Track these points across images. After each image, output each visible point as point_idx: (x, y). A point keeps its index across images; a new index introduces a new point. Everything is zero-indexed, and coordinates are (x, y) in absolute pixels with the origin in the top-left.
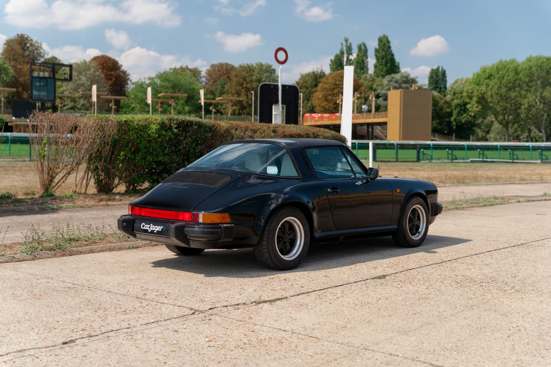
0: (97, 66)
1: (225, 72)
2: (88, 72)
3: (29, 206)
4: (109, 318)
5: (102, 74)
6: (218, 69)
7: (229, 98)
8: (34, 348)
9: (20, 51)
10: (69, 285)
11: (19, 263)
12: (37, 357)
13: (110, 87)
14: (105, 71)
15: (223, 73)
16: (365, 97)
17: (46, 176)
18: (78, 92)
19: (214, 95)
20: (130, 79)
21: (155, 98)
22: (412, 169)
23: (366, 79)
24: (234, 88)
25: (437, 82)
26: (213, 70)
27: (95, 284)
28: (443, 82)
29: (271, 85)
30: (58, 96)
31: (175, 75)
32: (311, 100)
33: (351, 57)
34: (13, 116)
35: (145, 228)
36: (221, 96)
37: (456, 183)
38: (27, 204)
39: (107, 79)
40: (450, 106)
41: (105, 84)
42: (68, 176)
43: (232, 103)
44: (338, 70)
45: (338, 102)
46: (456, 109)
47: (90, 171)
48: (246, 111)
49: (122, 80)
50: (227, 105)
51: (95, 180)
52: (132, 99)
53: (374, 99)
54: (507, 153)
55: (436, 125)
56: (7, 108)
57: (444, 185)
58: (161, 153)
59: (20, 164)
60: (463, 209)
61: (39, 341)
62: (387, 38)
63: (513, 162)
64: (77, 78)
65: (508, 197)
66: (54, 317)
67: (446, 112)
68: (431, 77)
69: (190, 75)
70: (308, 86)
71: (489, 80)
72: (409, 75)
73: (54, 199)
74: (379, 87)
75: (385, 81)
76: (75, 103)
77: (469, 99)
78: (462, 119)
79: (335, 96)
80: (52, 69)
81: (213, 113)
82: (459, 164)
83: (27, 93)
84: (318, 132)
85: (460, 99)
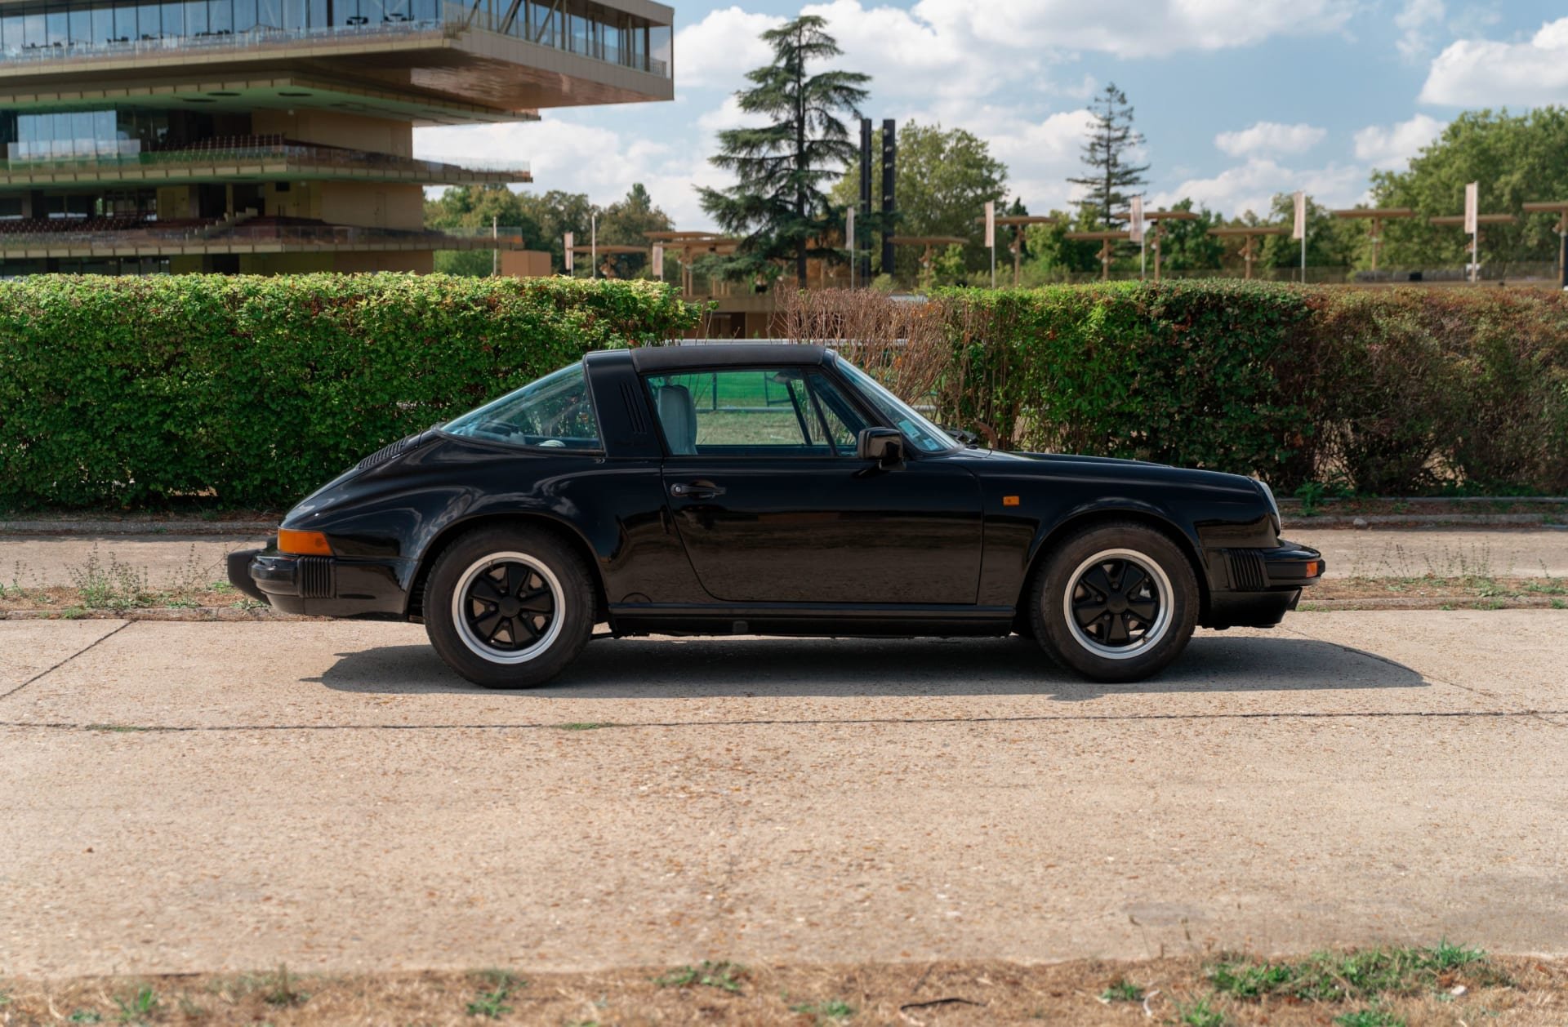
58: (1120, 389)
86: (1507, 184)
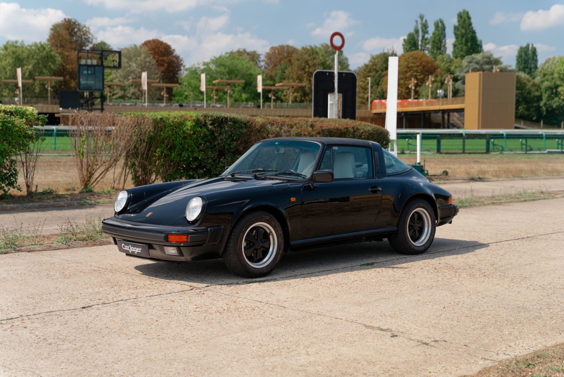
0: (148, 51)
1: (286, 55)
2: (138, 58)
3: (69, 202)
4: (122, 292)
5: (153, 60)
6: (279, 52)
7: (290, 84)
8: (59, 311)
9: (67, 37)
10: (94, 268)
11: (55, 251)
12: (61, 316)
13: (162, 74)
14: (157, 57)
15: (284, 56)
16: (441, 80)
17: (85, 173)
18: (128, 80)
19: (274, 80)
20: (184, 64)
21: (209, 85)
22: (477, 161)
23: (442, 60)
24: (295, 72)
25: (526, 62)
26: (273, 53)
27: (117, 267)
28: (533, 62)
29: (326, 72)
30: (107, 85)
31: (231, 60)
32: (381, 84)
33: (427, 36)
34: (60, 107)
36: (281, 82)
37: (511, 176)
38: (67, 199)
39: (158, 65)
40: (539, 89)
41: (157, 71)
42: (106, 173)
43: (293, 90)
44: (412, 50)
45: (410, 86)
46: (545, 92)
47: (127, 168)
48: (309, 97)
49: (175, 65)
50: (288, 92)
51: (132, 175)
52: (186, 86)
53: (451, 83)
55: (522, 111)
56: (54, 98)
57: (498, 179)
58: (196, 149)
59: (65, 159)
60: (500, 204)
61: (64, 306)
62: (468, 13)
64: (127, 65)
65: (556, 192)
66: (78, 291)
67: (534, 96)
68: (519, 57)
69: (248, 59)
70: (378, 69)
72: (492, 55)
73: (92, 195)
74: (457, 69)
75: (465, 62)
76: (125, 92)
77: (561, 81)
78: (554, 103)
79: (407, 79)
80: (100, 56)
81: (272, 101)
82: (533, 156)
83: (75, 81)
84: (359, 126)
85: (551, 81)
86: (27, 69)
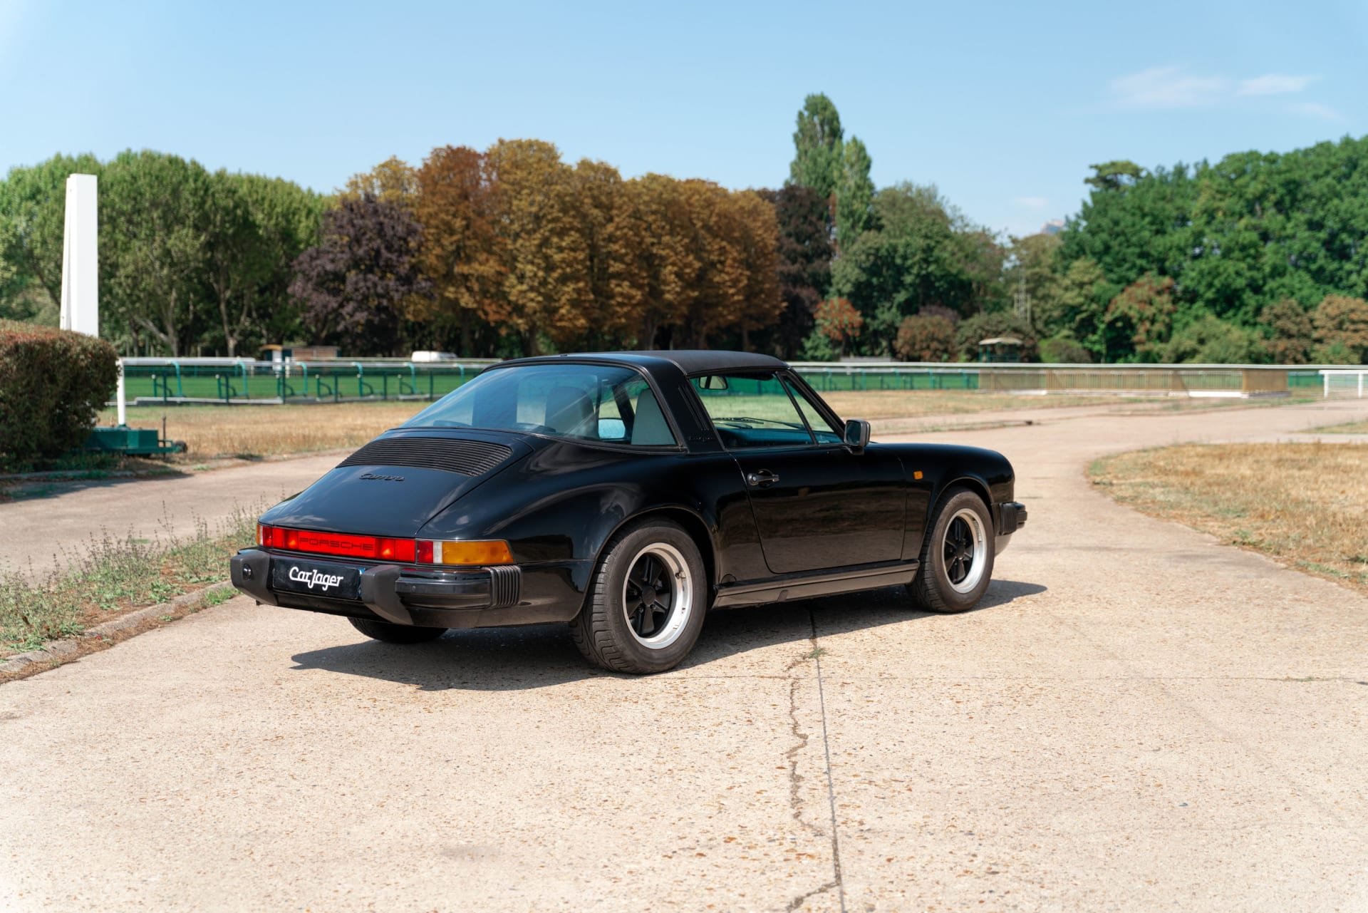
35: (298, 579)
54: (212, 383)
63: (229, 404)
71: (34, 202)
